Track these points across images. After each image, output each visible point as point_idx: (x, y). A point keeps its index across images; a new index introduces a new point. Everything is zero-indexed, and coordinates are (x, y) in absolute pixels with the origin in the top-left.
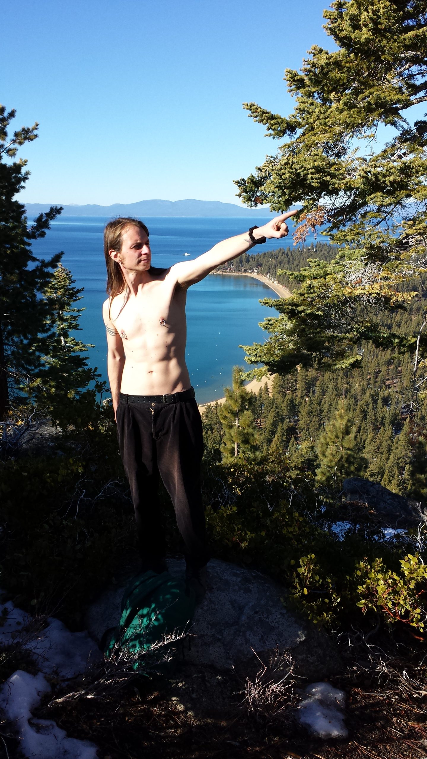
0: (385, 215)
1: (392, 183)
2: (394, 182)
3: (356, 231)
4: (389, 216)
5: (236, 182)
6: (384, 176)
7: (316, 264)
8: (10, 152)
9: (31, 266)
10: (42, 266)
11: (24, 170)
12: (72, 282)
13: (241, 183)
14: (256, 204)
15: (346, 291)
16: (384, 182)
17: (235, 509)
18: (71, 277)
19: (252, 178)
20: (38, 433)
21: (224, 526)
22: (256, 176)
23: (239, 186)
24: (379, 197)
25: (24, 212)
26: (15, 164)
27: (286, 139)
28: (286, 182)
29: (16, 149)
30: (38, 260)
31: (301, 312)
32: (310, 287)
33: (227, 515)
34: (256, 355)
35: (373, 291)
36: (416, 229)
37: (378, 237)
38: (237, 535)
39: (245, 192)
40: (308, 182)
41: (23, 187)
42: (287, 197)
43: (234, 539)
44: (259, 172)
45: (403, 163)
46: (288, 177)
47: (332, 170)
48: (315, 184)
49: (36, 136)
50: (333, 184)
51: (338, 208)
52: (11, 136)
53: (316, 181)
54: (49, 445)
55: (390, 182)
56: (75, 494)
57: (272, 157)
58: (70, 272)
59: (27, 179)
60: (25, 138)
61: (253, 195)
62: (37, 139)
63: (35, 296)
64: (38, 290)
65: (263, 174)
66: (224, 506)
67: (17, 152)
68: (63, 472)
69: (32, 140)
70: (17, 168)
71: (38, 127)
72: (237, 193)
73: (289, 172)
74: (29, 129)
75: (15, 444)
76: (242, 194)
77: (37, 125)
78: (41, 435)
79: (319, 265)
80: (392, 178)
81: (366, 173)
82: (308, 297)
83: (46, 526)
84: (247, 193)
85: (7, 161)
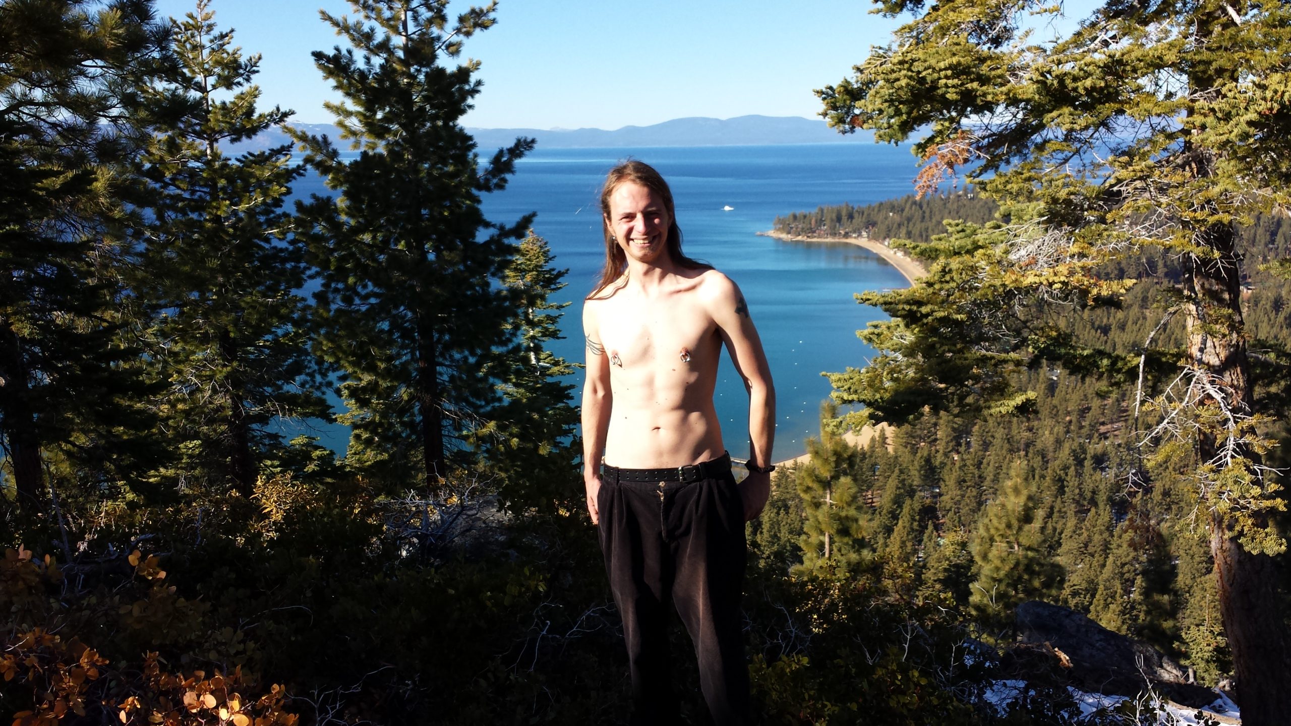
0: (1079, 146)
1: (1089, 92)
2: (1093, 88)
3: (1026, 175)
4: (1085, 147)
5: (818, 92)
6: (1075, 79)
7: (959, 228)
8: (452, 49)
9: (482, 236)
10: (500, 235)
11: (474, 77)
12: (550, 259)
13: (827, 94)
14: (852, 130)
15: (1009, 279)
16: (1075, 89)
17: (805, 661)
18: (548, 251)
19: (846, 84)
20: (479, 519)
21: (785, 691)
22: (853, 81)
23: (824, 99)
24: (1067, 115)
25: (474, 145)
26: (460, 69)
27: (906, 17)
28: (902, 93)
29: (459, 44)
30: (494, 226)
31: (927, 315)
32: (944, 271)
33: (792, 671)
34: (850, 388)
35: (1056, 279)
36: (1134, 171)
37: (1065, 185)
38: (808, 707)
39: (835, 108)
40: (940, 92)
41: (470, 107)
42: (904, 117)
43: (802, 715)
44: (859, 74)
45: (1110, 56)
46: (904, 85)
47: (984, 69)
48: (952, 96)
49: (494, 21)
50: (985, 95)
51: (994, 134)
52: (452, 22)
53: (954, 90)
54: (497, 540)
55: (1085, 89)
56: (532, 627)
57: (880, 48)
58: (546, 243)
59: (478, 92)
60: (476, 25)
61: (847, 113)
62: (495, 26)
63: (488, 284)
64: (493, 275)
65: (864, 77)
66: (788, 655)
67: (463, 49)
68: (513, 590)
69: (486, 27)
70: (463, 74)
71: (497, 6)
72: (821, 110)
73: (905, 76)
74: (482, 11)
75: (442, 538)
76: (829, 112)
77: (495, 4)
78: (484, 522)
79: (963, 231)
80: (1088, 83)
81: (1042, 75)
82: (941, 289)
83: (483, 682)
84: (837, 110)
85: (446, 63)
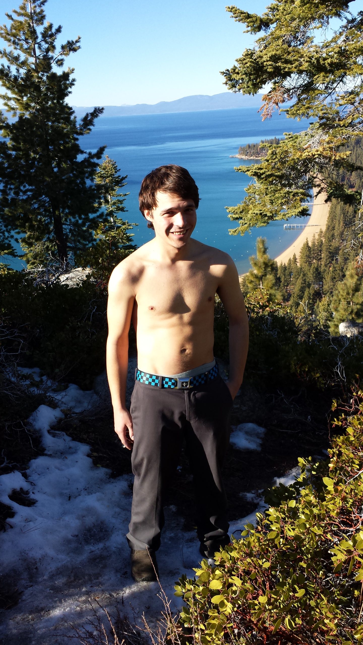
1: (330, 65)
2: (332, 63)
3: (307, 106)
4: (333, 91)
5: (221, 73)
6: (324, 59)
8: (59, 63)
9: (80, 158)
10: (89, 158)
11: (71, 77)
12: (118, 171)
13: (227, 73)
14: (239, 90)
15: (298, 155)
16: (324, 64)
18: (116, 167)
19: (235, 68)
23: (225, 76)
24: (322, 76)
25: (73, 112)
26: (64, 73)
27: (262, 34)
28: (250, 70)
29: (63, 60)
30: (85, 153)
31: (263, 174)
32: (274, 153)
35: (317, 153)
36: (347, 100)
39: (230, 80)
40: (265, 68)
41: (70, 92)
42: (254, 81)
46: (250, 66)
48: (269, 70)
49: (79, 47)
50: (285, 68)
52: (58, 49)
53: (270, 67)
56: (89, 309)
57: (250, 50)
58: (115, 163)
59: (73, 84)
60: (70, 50)
61: (236, 83)
62: (80, 49)
63: (85, 183)
64: (87, 178)
67: (65, 63)
69: (76, 51)
70: (66, 76)
71: (80, 40)
72: (224, 82)
73: (250, 61)
74: (73, 42)
76: (228, 82)
77: (79, 38)
80: (330, 60)
81: (310, 58)
82: (272, 162)
85: (57, 70)
